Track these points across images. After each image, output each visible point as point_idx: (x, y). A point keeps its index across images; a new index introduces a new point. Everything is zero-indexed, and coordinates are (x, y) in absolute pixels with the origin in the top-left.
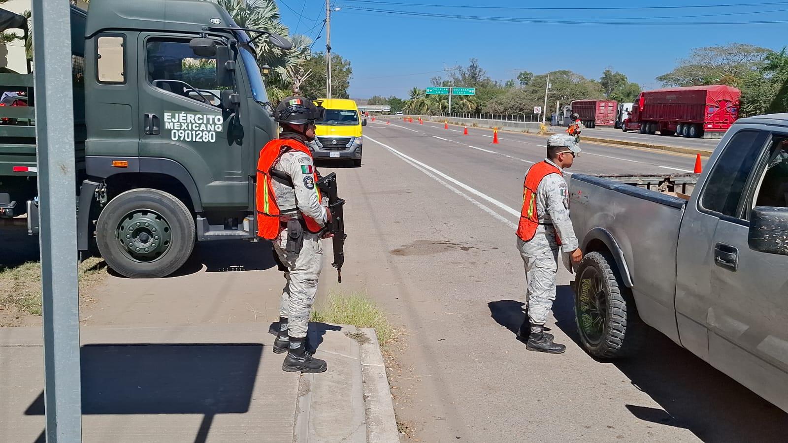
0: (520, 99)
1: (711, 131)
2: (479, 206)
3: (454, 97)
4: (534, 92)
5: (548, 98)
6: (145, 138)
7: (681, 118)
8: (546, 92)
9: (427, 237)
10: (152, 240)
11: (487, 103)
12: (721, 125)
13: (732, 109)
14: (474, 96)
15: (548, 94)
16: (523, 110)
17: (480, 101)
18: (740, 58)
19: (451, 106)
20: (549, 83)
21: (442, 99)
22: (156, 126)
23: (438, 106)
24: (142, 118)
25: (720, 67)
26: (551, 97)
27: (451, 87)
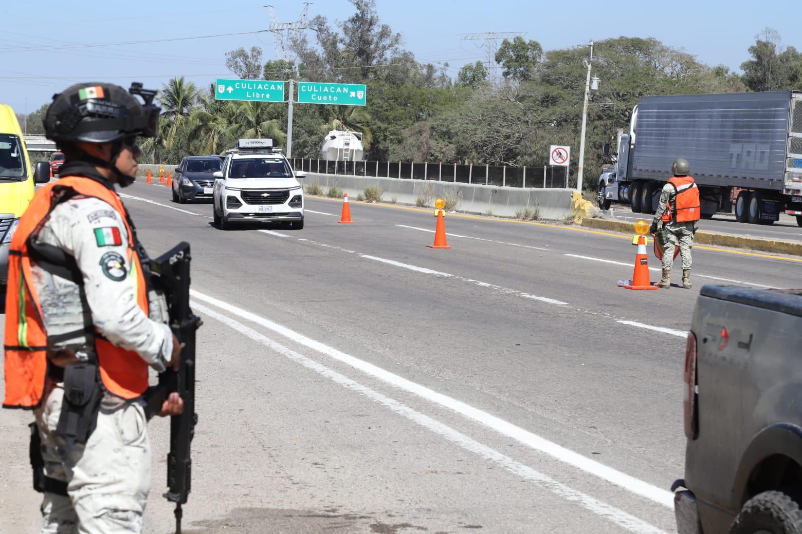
0: (505, 120)
2: (411, 417)
3: (303, 110)
4: (548, 101)
5: (590, 120)
8: (586, 103)
9: (268, 500)
11: (406, 133)
14: (365, 108)
15: (589, 108)
16: (517, 155)
17: (383, 126)
20: (592, 75)
21: (265, 116)
26: (600, 118)
27: (292, 81)
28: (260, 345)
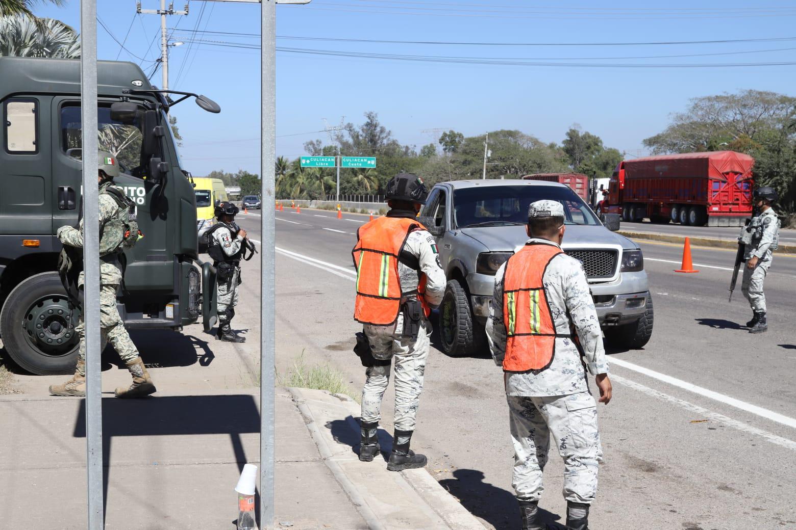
1: (719, 216)
3: (344, 171)
4: (466, 163)
5: (488, 172)
6: (58, 213)
7: (676, 198)
8: (485, 163)
10: (64, 330)
12: (731, 207)
13: (743, 184)
14: (375, 169)
15: (487, 166)
17: (383, 177)
18: (757, 111)
19: (340, 185)
20: (488, 149)
21: (325, 175)
22: (71, 200)
23: (320, 187)
24: (56, 191)
25: (732, 125)
26: (492, 171)
27: (337, 157)
28: (345, 279)
